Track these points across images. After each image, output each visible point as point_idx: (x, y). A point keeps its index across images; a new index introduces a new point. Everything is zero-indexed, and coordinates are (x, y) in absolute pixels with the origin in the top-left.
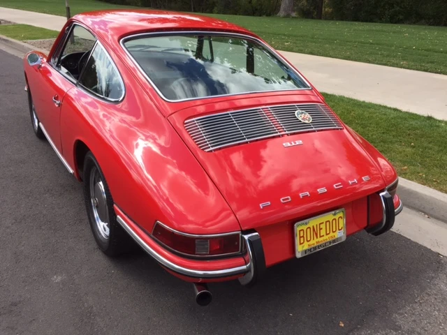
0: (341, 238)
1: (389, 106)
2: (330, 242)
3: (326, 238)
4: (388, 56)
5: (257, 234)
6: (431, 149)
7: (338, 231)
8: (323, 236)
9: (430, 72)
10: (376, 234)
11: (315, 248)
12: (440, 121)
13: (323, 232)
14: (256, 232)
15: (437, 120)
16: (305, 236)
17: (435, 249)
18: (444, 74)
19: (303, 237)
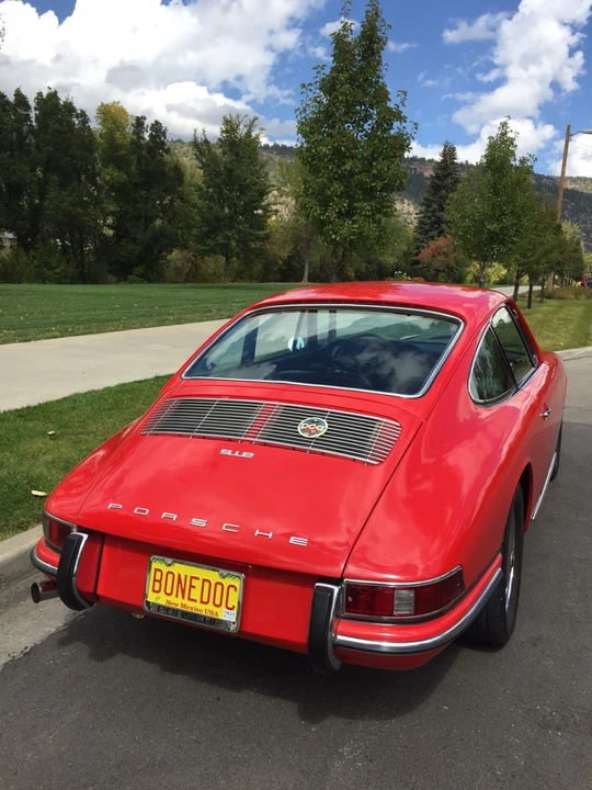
0: (227, 623)
2: (205, 619)
3: (200, 608)
7: (224, 608)
8: (195, 601)
13: (195, 595)
19: (160, 581)
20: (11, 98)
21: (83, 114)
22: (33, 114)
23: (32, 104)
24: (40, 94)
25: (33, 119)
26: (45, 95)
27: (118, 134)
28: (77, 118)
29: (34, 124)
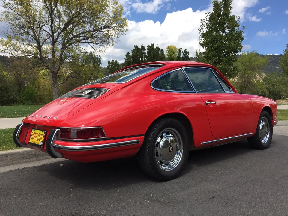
20: (140, 47)
21: (162, 50)
22: (146, 51)
23: (146, 48)
24: (149, 45)
25: (146, 53)
26: (150, 46)
27: (173, 55)
28: (160, 51)
29: (147, 55)
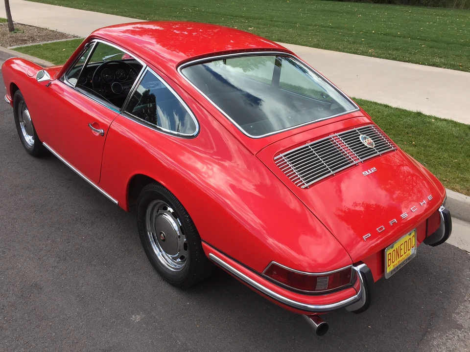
0: (413, 254)
1: (379, 102)
2: (407, 260)
3: (405, 257)
4: (354, 43)
5: (364, 265)
6: (431, 147)
7: (411, 249)
8: (402, 255)
9: (399, 60)
10: (434, 245)
11: (397, 268)
12: (430, 117)
13: (402, 252)
14: (363, 263)
15: (426, 116)
16: (391, 259)
17: (461, 247)
18: (412, 63)
19: (390, 259)
